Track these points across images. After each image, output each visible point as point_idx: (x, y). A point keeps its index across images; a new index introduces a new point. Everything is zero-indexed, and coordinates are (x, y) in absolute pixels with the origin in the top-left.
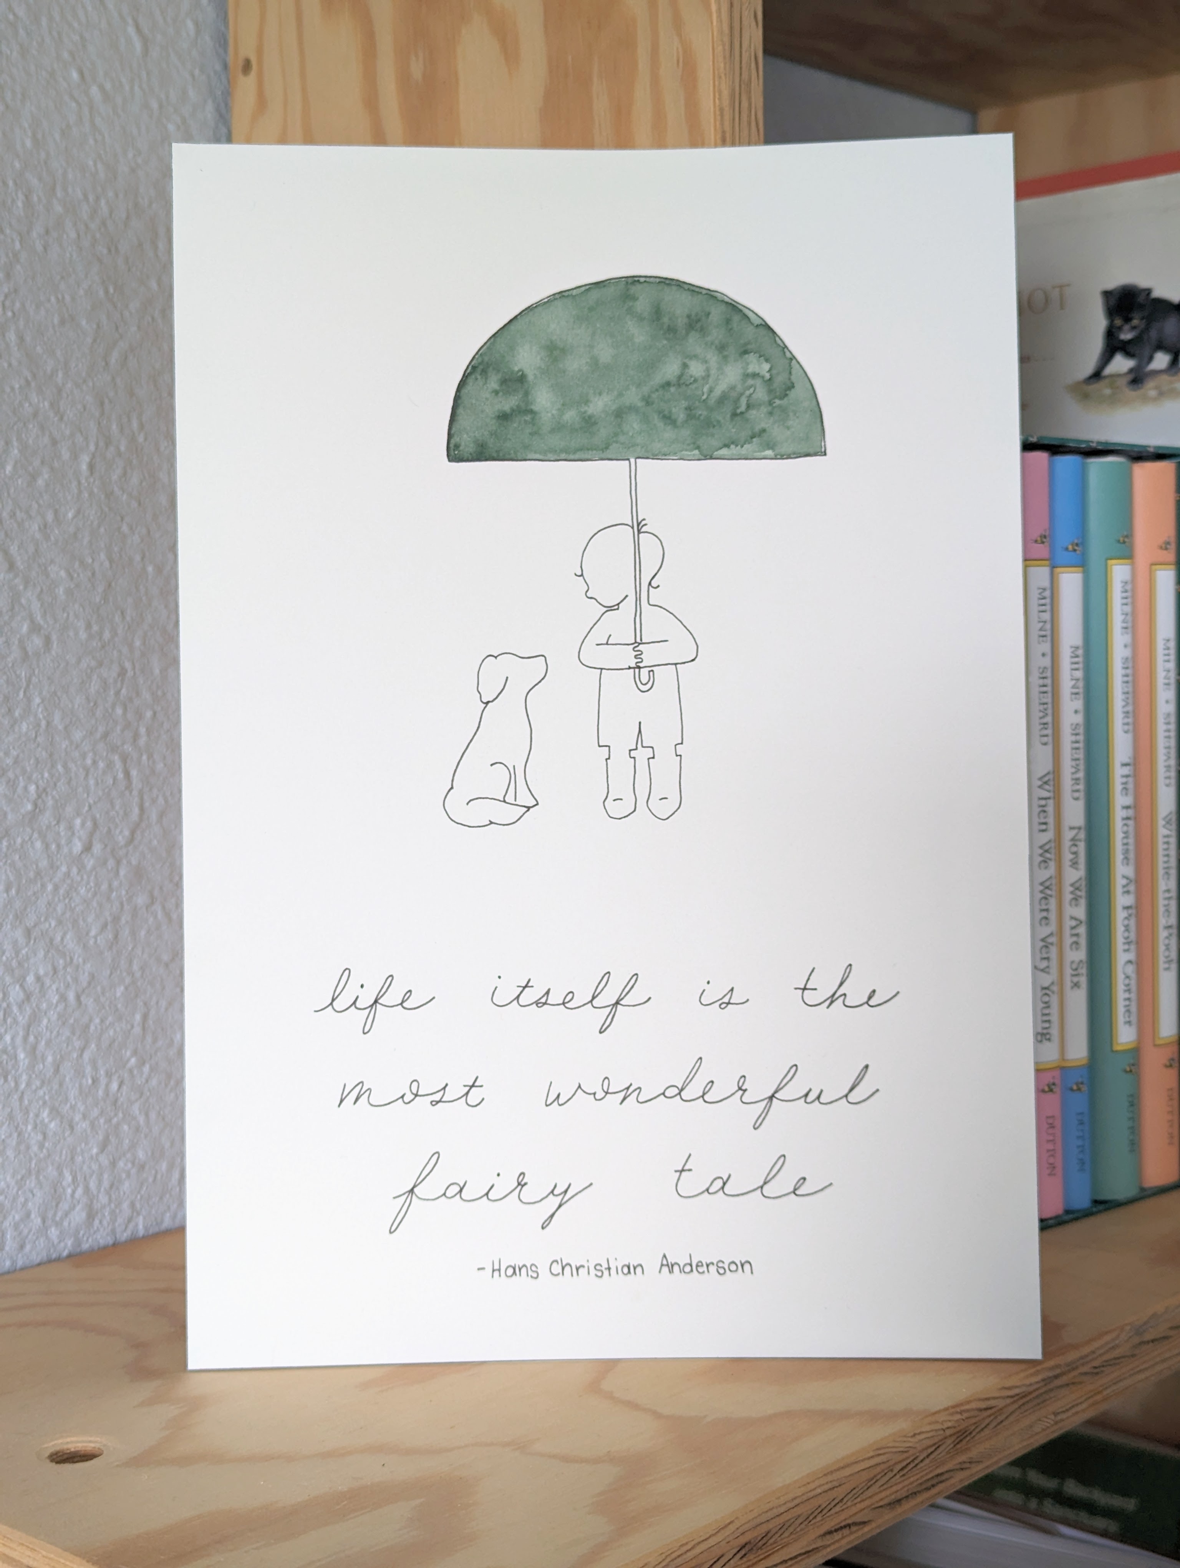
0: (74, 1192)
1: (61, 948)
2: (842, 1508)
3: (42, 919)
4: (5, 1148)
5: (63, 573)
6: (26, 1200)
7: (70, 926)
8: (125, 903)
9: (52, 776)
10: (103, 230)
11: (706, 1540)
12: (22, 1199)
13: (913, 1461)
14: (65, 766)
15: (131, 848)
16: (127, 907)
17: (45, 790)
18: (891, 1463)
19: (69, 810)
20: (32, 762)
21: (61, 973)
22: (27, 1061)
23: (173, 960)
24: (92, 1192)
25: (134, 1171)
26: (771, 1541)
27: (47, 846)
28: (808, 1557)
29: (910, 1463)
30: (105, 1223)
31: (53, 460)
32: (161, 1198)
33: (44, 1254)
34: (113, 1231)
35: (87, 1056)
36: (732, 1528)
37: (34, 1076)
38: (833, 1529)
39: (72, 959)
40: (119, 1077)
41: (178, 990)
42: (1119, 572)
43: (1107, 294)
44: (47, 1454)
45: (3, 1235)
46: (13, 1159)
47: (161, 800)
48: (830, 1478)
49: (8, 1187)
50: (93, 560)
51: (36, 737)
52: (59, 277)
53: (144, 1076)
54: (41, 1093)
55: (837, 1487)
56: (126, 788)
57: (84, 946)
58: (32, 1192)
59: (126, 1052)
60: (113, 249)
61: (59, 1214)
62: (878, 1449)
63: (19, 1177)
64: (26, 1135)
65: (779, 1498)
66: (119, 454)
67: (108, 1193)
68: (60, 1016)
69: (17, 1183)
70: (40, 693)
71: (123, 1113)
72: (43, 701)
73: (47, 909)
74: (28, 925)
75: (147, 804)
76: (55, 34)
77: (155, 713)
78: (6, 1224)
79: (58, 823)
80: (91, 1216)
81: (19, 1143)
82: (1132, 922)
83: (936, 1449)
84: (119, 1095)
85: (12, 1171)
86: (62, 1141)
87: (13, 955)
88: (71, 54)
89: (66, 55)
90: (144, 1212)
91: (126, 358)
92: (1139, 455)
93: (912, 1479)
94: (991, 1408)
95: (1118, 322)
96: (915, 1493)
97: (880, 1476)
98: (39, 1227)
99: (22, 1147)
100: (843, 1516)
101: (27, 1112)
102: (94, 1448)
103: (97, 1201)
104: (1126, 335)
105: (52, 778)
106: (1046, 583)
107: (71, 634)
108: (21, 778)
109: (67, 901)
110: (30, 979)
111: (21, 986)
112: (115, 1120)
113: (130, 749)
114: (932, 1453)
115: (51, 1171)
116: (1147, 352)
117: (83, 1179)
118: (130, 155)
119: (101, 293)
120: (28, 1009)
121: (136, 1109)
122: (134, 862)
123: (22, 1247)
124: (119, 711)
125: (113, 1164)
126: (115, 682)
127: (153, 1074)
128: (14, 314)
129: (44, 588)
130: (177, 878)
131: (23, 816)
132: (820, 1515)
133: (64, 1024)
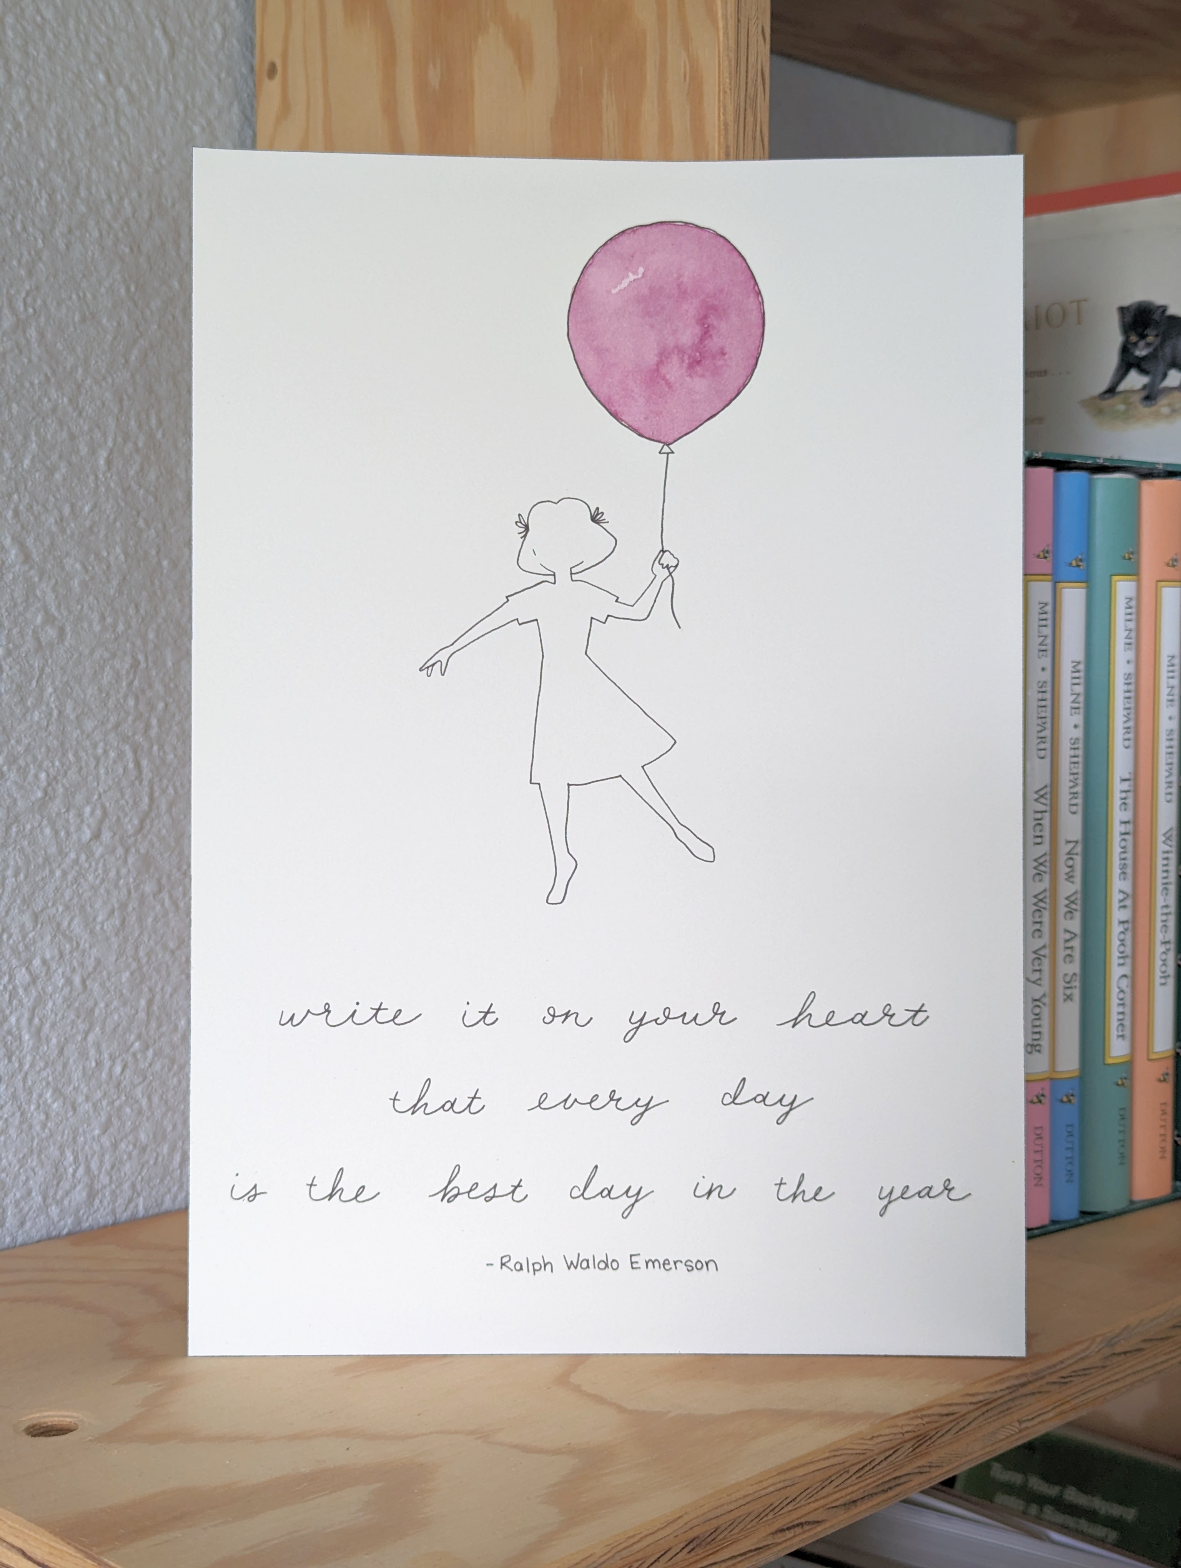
0: (75, 1171)
1: (67, 932)
2: (796, 1507)
3: (50, 905)
4: (7, 1126)
5: (78, 566)
6: (28, 1179)
7: (77, 912)
8: (133, 891)
9: (63, 765)
10: (126, 230)
11: (654, 1533)
12: (23, 1178)
13: (870, 1463)
14: (76, 754)
15: (139, 836)
16: (134, 895)
17: (55, 778)
18: (847, 1464)
19: (79, 798)
20: (43, 750)
21: (68, 957)
22: (31, 1042)
23: (179, 947)
24: (93, 1173)
25: (135, 1153)
26: (721, 1537)
27: (56, 833)
28: (758, 1554)
29: (866, 1465)
30: (105, 1203)
31: (71, 455)
32: (162, 1180)
33: (44, 1231)
34: (113, 1211)
35: (91, 1038)
36: (681, 1522)
37: (38, 1058)
38: (785, 1527)
39: (78, 944)
40: (123, 1061)
41: (184, 977)
42: (1124, 588)
43: (1122, 310)
44: (23, 1428)
45: (4, 1211)
46: (15, 1137)
47: (171, 791)
48: (782, 1477)
49: (10, 1165)
50: (109, 554)
51: (48, 726)
52: (80, 275)
53: (148, 1060)
54: (44, 1074)
55: (790, 1486)
56: (136, 778)
57: (91, 932)
58: (33, 1170)
59: (130, 1036)
60: (135, 250)
61: (60, 1193)
62: (834, 1450)
63: (21, 1156)
64: (29, 1115)
65: (730, 1495)
66: (137, 450)
67: (109, 1174)
68: (65, 1000)
69: (19, 1161)
70: (53, 683)
71: (126, 1095)
72: (55, 690)
73: (55, 895)
74: (36, 909)
75: (157, 794)
76: (82, 36)
77: (166, 705)
78: (7, 1201)
79: (68, 811)
80: (92, 1195)
81: (21, 1123)
82: (1128, 936)
83: (894, 1452)
84: (122, 1078)
85: (14, 1149)
86: (65, 1122)
87: (20, 939)
88: (98, 56)
89: (92, 58)
90: (144, 1193)
91: (146, 355)
92: (1148, 473)
93: (868, 1481)
94: (953, 1414)
95: (1134, 338)
96: (871, 1495)
97: (836, 1476)
98: (40, 1205)
99: (25, 1126)
100: (795, 1515)
101: (30, 1093)
102: (70, 1422)
103: (98, 1181)
104: (1141, 352)
105: (63, 766)
106: (1048, 598)
107: (85, 625)
108: (32, 766)
109: (75, 887)
110: (37, 962)
111: (27, 968)
112: (117, 1103)
113: (141, 740)
114: (890, 1455)
115: (54, 1152)
116: (1161, 368)
117: (84, 1159)
118: (155, 156)
119: (123, 291)
120: (33, 992)
121: (139, 1091)
122: (142, 851)
123: (22, 1224)
124: (131, 702)
125: (115, 1146)
126: (128, 673)
127: (156, 1059)
128: (35, 310)
129: (59, 579)
130: (185, 867)
131: (33, 804)
132: (772, 1513)
133: (69, 1007)
